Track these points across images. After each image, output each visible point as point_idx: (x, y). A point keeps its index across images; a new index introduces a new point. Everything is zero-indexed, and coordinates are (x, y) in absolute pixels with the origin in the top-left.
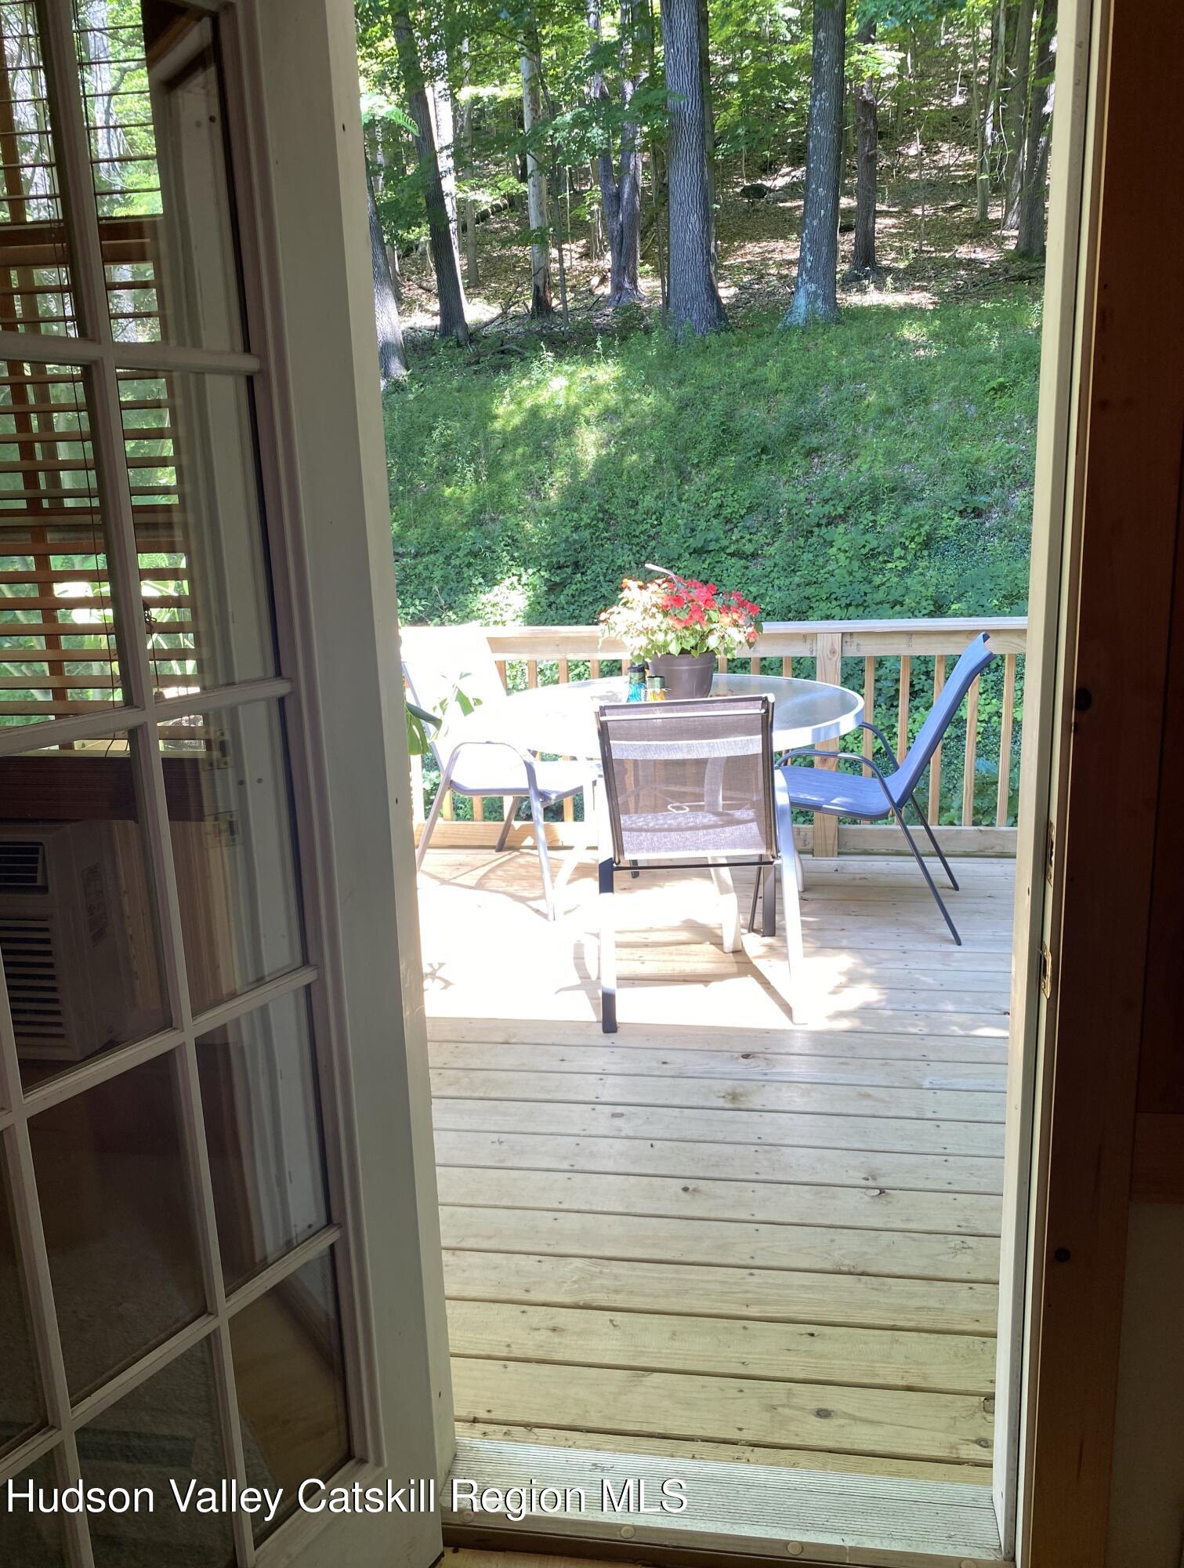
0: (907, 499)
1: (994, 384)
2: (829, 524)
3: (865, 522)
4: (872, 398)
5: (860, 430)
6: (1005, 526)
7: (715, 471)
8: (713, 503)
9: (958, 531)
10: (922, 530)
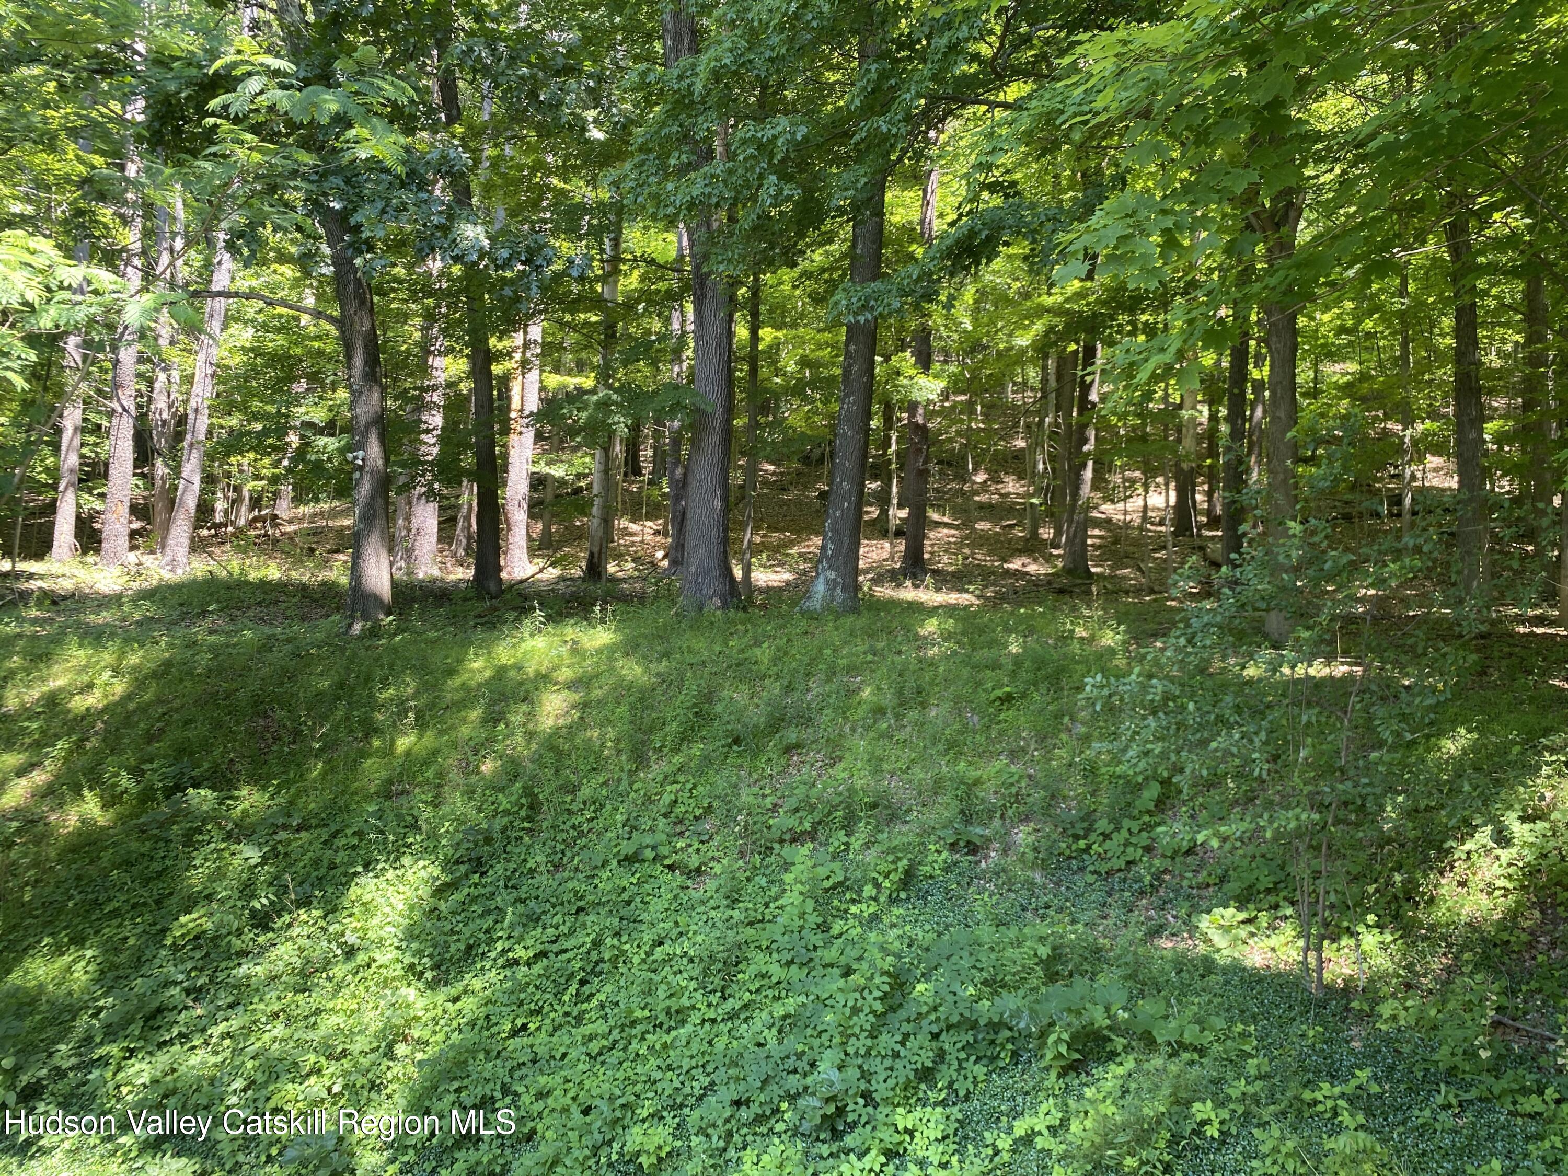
0: (893, 818)
1: (999, 693)
2: (794, 840)
3: (836, 844)
4: (866, 693)
5: (847, 729)
6: (1004, 870)
7: (678, 759)
8: (667, 799)
9: (947, 869)
10: (900, 864)
